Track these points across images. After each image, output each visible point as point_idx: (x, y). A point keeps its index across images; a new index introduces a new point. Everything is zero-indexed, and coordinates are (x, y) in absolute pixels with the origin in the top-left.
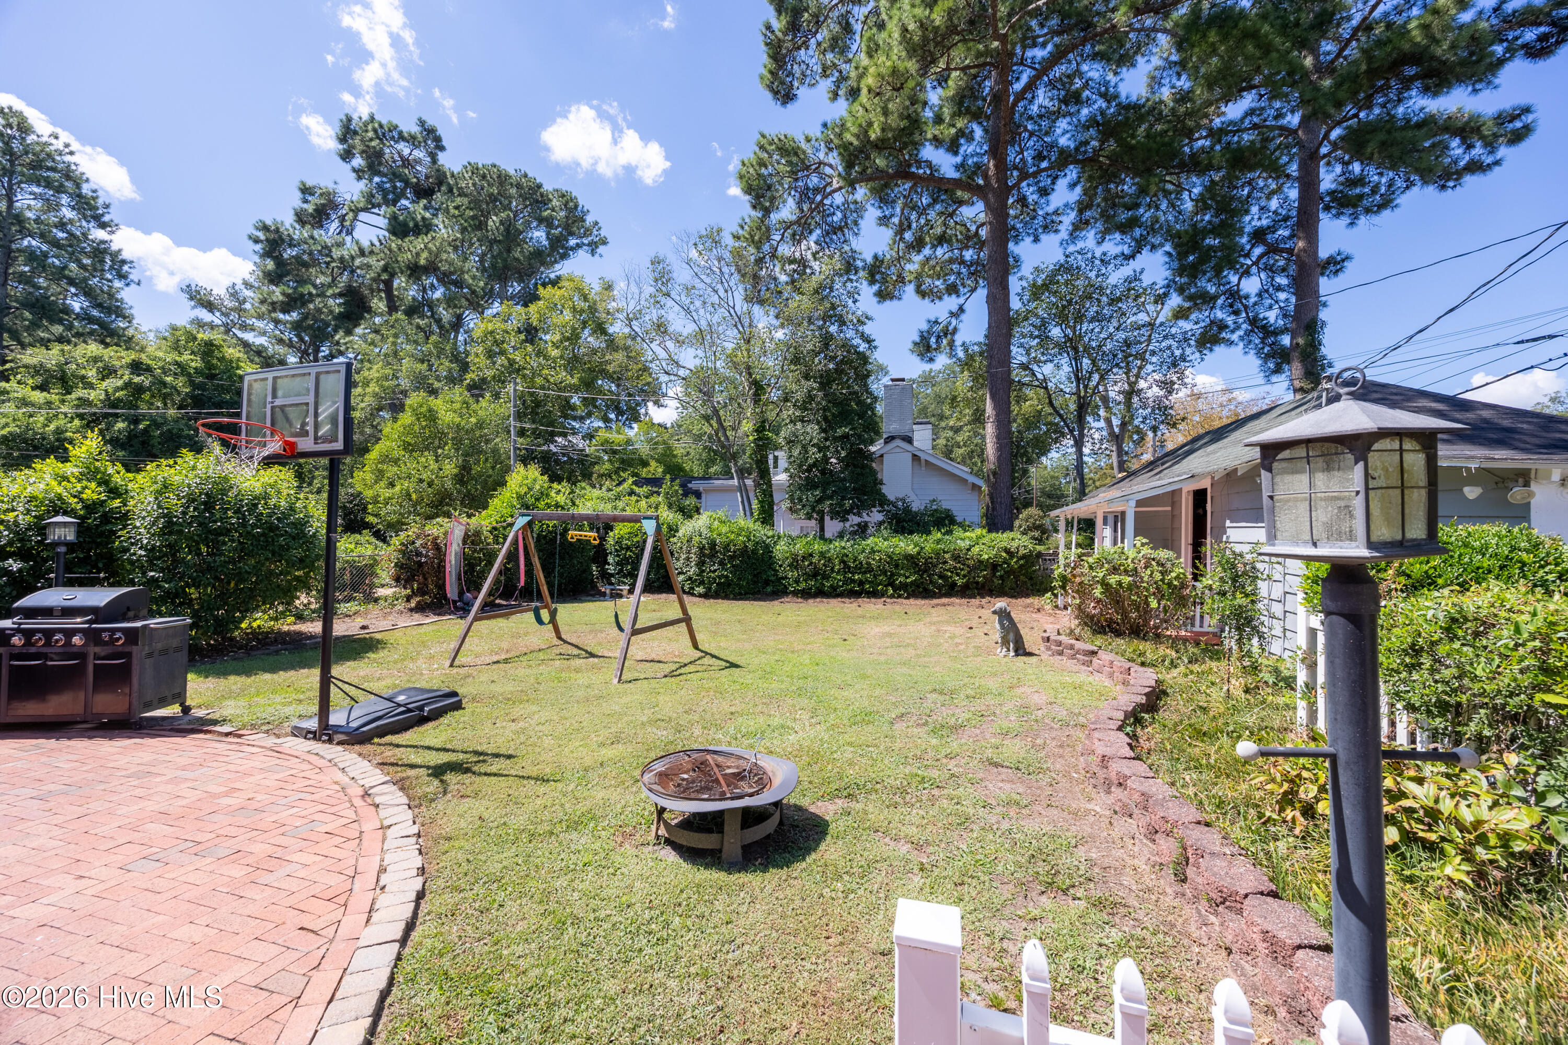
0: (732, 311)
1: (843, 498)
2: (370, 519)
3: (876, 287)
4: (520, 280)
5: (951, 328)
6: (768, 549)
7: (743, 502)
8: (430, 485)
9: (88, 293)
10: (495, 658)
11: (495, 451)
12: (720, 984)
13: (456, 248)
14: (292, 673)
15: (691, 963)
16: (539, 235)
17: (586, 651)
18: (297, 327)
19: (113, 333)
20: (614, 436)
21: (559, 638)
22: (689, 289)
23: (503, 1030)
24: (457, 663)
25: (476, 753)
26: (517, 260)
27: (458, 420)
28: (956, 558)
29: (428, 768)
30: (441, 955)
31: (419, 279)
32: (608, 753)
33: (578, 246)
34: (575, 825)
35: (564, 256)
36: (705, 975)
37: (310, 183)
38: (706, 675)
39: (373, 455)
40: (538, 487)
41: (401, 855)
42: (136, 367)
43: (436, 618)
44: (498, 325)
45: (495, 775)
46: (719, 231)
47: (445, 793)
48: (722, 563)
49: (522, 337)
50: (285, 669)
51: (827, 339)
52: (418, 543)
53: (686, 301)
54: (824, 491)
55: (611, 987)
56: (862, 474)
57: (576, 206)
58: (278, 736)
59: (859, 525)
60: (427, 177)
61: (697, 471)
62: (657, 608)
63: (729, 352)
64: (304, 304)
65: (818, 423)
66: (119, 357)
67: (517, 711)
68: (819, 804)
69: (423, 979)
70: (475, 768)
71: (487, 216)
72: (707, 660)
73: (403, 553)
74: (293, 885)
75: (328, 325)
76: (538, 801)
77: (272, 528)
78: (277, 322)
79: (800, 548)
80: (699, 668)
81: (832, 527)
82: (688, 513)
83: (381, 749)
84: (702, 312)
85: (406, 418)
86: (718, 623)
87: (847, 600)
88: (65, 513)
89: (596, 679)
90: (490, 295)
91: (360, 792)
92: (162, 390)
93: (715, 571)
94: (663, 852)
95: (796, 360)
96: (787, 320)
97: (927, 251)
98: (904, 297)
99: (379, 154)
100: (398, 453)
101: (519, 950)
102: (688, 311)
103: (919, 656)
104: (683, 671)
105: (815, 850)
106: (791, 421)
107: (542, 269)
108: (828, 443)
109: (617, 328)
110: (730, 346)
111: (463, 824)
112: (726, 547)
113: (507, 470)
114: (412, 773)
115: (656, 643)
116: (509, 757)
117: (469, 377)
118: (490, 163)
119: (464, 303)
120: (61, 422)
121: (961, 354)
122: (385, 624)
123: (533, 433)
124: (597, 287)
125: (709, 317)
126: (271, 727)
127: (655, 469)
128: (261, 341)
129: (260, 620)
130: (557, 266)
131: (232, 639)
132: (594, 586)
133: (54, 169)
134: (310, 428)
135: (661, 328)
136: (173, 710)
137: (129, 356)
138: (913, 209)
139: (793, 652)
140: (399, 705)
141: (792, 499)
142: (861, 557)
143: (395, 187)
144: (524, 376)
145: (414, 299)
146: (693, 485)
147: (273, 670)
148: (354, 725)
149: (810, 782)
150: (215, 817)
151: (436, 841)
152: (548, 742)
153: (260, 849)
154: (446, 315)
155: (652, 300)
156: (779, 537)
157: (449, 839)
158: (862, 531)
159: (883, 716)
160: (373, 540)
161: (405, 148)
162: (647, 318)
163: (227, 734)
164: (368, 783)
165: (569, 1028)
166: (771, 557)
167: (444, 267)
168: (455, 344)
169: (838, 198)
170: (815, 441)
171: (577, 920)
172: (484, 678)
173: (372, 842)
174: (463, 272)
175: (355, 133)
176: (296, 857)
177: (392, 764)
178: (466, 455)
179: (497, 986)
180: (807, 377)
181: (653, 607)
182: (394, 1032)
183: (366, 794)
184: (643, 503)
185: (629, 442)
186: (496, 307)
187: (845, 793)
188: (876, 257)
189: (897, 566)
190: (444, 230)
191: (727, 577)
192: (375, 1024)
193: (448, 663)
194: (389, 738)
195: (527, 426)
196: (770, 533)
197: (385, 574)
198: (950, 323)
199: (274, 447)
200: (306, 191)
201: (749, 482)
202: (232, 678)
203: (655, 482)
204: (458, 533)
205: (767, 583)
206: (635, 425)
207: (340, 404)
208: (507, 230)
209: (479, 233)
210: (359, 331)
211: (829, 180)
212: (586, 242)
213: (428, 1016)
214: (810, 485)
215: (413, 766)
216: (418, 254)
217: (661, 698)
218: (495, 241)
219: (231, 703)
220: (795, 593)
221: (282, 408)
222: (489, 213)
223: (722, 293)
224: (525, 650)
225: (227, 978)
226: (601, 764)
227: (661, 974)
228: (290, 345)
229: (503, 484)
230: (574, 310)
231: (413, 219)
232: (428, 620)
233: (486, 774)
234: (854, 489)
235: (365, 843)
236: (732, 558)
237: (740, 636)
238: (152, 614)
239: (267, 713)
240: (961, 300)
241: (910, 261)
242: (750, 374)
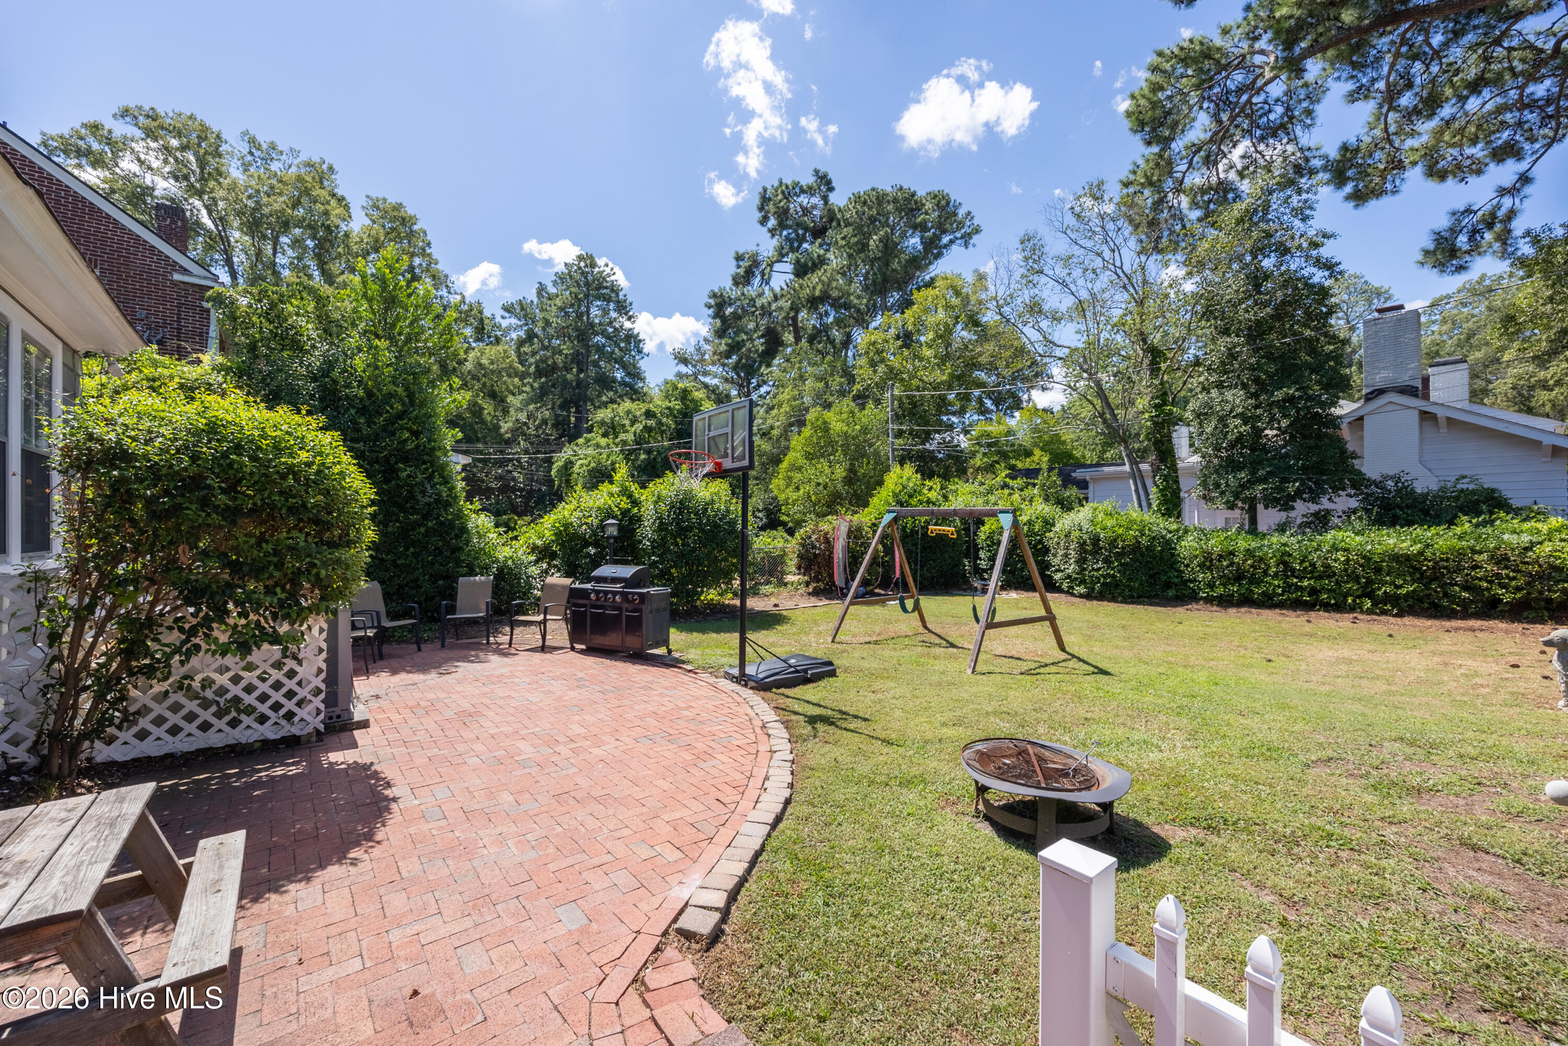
0: (1119, 271)
1: (1285, 480)
2: (784, 518)
3: (1349, 188)
4: (899, 289)
5: (1501, 214)
6: (1168, 547)
7: (1137, 491)
8: (825, 488)
9: (624, 366)
10: (868, 639)
11: (877, 453)
12: (1005, 940)
13: (844, 274)
14: (728, 635)
15: (981, 915)
16: (914, 242)
17: (947, 641)
18: (735, 368)
19: (636, 392)
20: (993, 429)
21: (925, 627)
22: (1066, 260)
23: (827, 905)
24: (837, 639)
25: (841, 712)
26: (894, 270)
27: (845, 428)
28: (1501, 560)
29: (806, 716)
30: (795, 843)
31: (816, 309)
32: (949, 732)
33: (952, 242)
34: (907, 783)
35: (938, 256)
36: (993, 929)
37: (741, 252)
38: (1067, 677)
39: (784, 465)
40: (911, 485)
41: (778, 771)
42: (649, 414)
43: (827, 602)
44: (878, 337)
45: (852, 731)
46: (1101, 183)
47: (815, 737)
48: (1107, 561)
49: (900, 343)
50: (724, 632)
51: (1257, 279)
52: (814, 537)
53: (1060, 272)
54: (1253, 472)
55: (911, 907)
56: (1317, 447)
57: (948, 203)
58: (717, 677)
59: (1316, 514)
60: (821, 218)
61: (1090, 457)
62: (1028, 606)
63: (1115, 320)
64: (739, 349)
65: (1244, 386)
66: (638, 408)
67: (878, 685)
68: (1167, 827)
69: (782, 854)
70: (839, 723)
71: (868, 236)
72: (1073, 663)
73: (803, 545)
74: (715, 773)
75: (755, 361)
76: (881, 758)
77: (716, 526)
78: (724, 365)
79: (1215, 545)
80: (1061, 670)
81: (1268, 517)
82: (1066, 506)
83: (779, 697)
84: (1081, 282)
85: (807, 431)
86: (1097, 627)
87: (1291, 613)
88: (613, 518)
89: (953, 667)
90: (872, 310)
91: (760, 724)
92: (660, 428)
93: (1099, 569)
94: (979, 825)
95: (1208, 314)
96: (1196, 266)
97: (1446, 111)
98: (1404, 188)
99: (786, 211)
100: (802, 461)
101: (848, 858)
102: (1064, 284)
103: (1390, 693)
104: (1042, 670)
105: (1144, 866)
106: (1204, 389)
107: (918, 273)
108: (1259, 412)
109: (989, 317)
110: (1117, 313)
111: (823, 762)
112: (1113, 543)
113: (887, 469)
114: (794, 717)
115: (1020, 640)
116: (865, 720)
117: (857, 387)
118: (869, 188)
119: (852, 321)
120: (613, 458)
121: (1526, 249)
122: (790, 604)
123: (910, 434)
124: (970, 278)
125: (1090, 285)
126: (713, 670)
127: (1040, 458)
128: (715, 381)
129: (711, 595)
130: (932, 267)
131: (696, 607)
132: (966, 581)
133: (606, 288)
134: (729, 451)
135: (1035, 308)
136: (661, 651)
137: (643, 407)
138: (1415, 57)
139: (1185, 666)
140: (791, 666)
141: (1204, 484)
142: (1314, 556)
143: (797, 235)
144: (902, 380)
145: (814, 327)
146: (1079, 474)
147: (718, 631)
148: (761, 676)
149: (1161, 803)
150: (679, 721)
151: (804, 768)
152: (898, 713)
153: (700, 746)
154: (836, 334)
155: (1024, 281)
156: (1186, 531)
157: (812, 769)
158: (1321, 521)
159: (1296, 755)
160: (785, 535)
161: (804, 200)
162: (1020, 300)
163: (690, 671)
164: (766, 719)
165: (871, 921)
166: (1173, 555)
167: (835, 294)
168: (845, 361)
169: (1277, 90)
170: (1240, 410)
171: (893, 852)
172: (857, 654)
173: (763, 758)
174: (849, 295)
175: (770, 199)
176: (719, 756)
177: (783, 709)
178: (851, 459)
179: (827, 875)
180: (1226, 332)
181: (1025, 605)
182: (761, 878)
183: (764, 727)
184: (1016, 497)
185: (1010, 432)
186: (878, 321)
187: (1204, 824)
188: (1345, 148)
189: (1378, 570)
190: (835, 260)
191: (1113, 576)
192: (749, 871)
193: (830, 639)
194: (782, 690)
195: (904, 428)
196: (1174, 527)
197: (792, 563)
198: (1499, 206)
199: (709, 467)
200: (739, 258)
201: (1145, 467)
202: (695, 634)
203: (1032, 473)
204: (844, 529)
205: (1168, 585)
206: (1017, 414)
207: (746, 433)
208: (886, 246)
209: (862, 255)
210: (776, 362)
211: (1258, 71)
212: (958, 235)
213: (781, 875)
214: (1231, 465)
215: (796, 713)
216: (814, 288)
217: (1012, 693)
218: (876, 259)
219: (693, 650)
220: (1209, 600)
221: (714, 438)
222: (870, 234)
223: (1107, 254)
224: (893, 635)
225: (678, 815)
226: (940, 740)
227: (954, 914)
228: (732, 382)
229: (881, 483)
230: (948, 307)
231: (811, 259)
232: (821, 603)
233: (845, 729)
234: (1304, 468)
235: (759, 759)
236: (1120, 555)
237: (1121, 643)
238: (654, 585)
239: (712, 660)
240: (1523, 166)
241: (1413, 134)
242: (1144, 341)
